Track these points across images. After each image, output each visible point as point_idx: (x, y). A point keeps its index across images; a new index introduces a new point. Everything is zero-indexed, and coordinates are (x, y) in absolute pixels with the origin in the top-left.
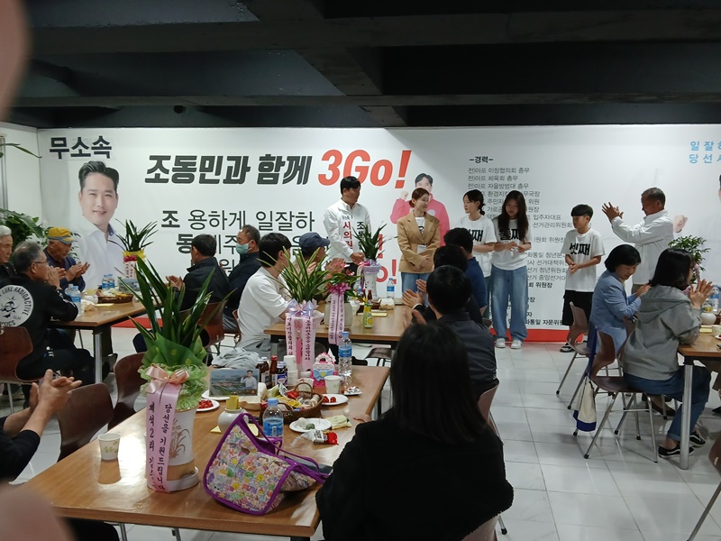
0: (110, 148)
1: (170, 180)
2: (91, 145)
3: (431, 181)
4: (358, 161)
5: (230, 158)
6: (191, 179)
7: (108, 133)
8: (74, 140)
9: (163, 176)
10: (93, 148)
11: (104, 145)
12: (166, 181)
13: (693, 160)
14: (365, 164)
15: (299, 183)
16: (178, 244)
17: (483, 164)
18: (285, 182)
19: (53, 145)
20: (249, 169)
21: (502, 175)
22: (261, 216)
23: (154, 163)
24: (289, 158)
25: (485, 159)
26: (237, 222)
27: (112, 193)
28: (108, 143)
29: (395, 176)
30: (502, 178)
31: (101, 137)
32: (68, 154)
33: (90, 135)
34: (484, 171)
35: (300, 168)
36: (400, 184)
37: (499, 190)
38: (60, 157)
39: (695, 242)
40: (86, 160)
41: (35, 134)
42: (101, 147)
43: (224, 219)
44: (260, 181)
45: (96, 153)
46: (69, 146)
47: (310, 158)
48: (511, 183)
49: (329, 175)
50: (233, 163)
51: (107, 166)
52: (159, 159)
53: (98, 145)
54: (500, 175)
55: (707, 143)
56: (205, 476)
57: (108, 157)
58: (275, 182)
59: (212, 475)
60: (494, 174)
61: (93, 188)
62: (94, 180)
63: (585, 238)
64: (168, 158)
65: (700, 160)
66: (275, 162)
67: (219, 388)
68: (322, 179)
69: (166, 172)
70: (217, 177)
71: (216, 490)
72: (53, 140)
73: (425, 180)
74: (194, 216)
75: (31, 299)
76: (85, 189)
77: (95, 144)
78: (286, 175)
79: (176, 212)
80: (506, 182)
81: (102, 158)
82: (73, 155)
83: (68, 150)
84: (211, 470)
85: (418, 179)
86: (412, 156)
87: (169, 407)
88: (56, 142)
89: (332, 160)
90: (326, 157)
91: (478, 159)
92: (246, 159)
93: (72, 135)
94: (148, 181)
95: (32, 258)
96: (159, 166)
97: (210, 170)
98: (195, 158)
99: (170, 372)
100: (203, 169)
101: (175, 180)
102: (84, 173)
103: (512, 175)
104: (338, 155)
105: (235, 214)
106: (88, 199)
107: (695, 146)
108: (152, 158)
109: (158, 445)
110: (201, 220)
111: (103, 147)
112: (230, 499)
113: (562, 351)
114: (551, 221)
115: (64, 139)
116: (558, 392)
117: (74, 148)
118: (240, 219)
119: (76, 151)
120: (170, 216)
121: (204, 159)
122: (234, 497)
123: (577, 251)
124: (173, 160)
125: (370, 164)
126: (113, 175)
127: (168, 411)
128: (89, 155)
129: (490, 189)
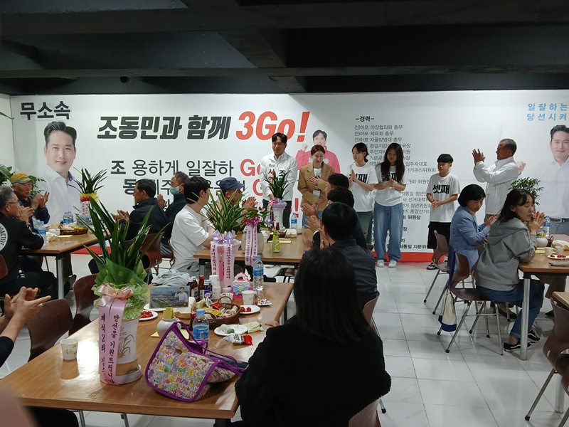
0: (69, 111)
1: (118, 136)
2: (53, 109)
3: (325, 136)
4: (268, 121)
5: (165, 119)
6: (135, 135)
7: (68, 99)
8: (39, 104)
9: (112, 133)
10: (55, 111)
11: (65, 109)
12: (114, 137)
13: (530, 118)
14: (273, 122)
15: (220, 138)
16: (124, 187)
17: (366, 122)
18: (209, 137)
19: (23, 109)
20: (181, 127)
21: (381, 131)
22: (191, 164)
23: (105, 122)
24: (212, 118)
25: (368, 118)
26: (172, 169)
27: (71, 147)
28: (67, 107)
29: (297, 133)
30: (381, 134)
31: (62, 102)
32: (36, 116)
33: (53, 100)
34: (367, 127)
35: (221, 126)
36: (301, 139)
37: (378, 143)
38: (29, 119)
39: (532, 183)
40: (50, 121)
41: (8, 100)
42: (62, 110)
43: (161, 167)
44: (190, 137)
45: (57, 115)
46: (36, 110)
47: (230, 118)
48: (388, 137)
49: (245, 132)
50: (167, 123)
51: (67, 126)
52: (109, 119)
53: (59, 109)
54: (379, 131)
55: (541, 105)
56: (147, 372)
57: (68, 118)
58: (202, 137)
59: (152, 371)
60: (375, 131)
61: (56, 143)
62: (57, 137)
63: (446, 181)
64: (116, 118)
65: (536, 118)
66: (201, 121)
67: (158, 301)
68: (239, 134)
69: (115, 129)
70: (155, 134)
71: (155, 383)
72: (23, 104)
73: (320, 135)
74: (137, 165)
75: (6, 232)
76: (49, 144)
77: (57, 107)
78: (210, 132)
79: (122, 162)
80: (384, 136)
81: (63, 119)
82: (39, 117)
83: (35, 113)
84: (151, 367)
85: (316, 134)
86: (311, 117)
87: (117, 318)
88: (26, 107)
89: (247, 119)
90: (242, 117)
91: (363, 119)
92: (178, 119)
93: (38, 100)
94: (99, 137)
95: (6, 199)
96: (108, 124)
97: (150, 128)
98: (137, 118)
99: (117, 290)
100: (143, 127)
101: (121, 136)
102: (48, 131)
103: (389, 130)
104: (251, 115)
105: (170, 163)
106: (52, 152)
107: (531, 107)
108: (103, 118)
109: (108, 348)
110: (143, 168)
111: (63, 110)
112: (167, 390)
113: (428, 269)
114: (419, 167)
115: (32, 104)
116: (425, 301)
117: (40, 111)
118: (174, 167)
119: (42, 114)
120: (118, 165)
121: (145, 119)
122: (170, 388)
123: (440, 191)
124: (120, 120)
125: (277, 123)
126: (72, 132)
127: (116, 321)
128: (52, 117)
129: (372, 142)
